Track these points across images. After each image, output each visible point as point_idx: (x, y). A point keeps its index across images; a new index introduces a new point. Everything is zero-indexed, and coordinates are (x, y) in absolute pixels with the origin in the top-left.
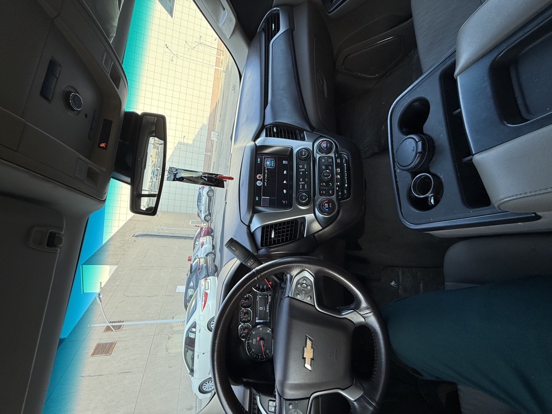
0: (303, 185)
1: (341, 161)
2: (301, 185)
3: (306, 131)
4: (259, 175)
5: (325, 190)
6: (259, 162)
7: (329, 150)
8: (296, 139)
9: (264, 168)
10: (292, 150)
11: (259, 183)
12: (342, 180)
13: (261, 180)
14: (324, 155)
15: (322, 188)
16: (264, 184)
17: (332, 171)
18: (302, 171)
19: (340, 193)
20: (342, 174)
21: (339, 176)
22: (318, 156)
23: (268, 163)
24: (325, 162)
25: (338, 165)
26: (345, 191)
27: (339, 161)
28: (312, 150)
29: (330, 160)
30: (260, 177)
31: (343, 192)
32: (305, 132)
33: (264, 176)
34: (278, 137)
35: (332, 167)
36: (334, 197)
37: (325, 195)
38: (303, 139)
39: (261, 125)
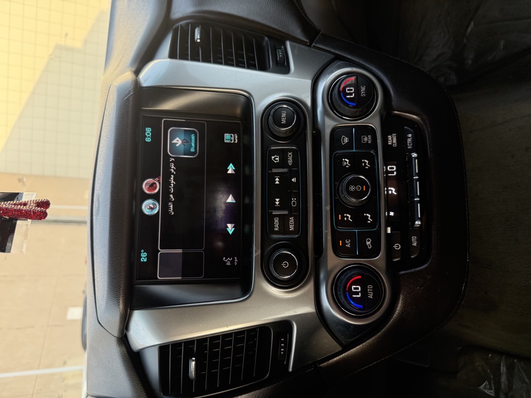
0: (284, 220)
1: (402, 140)
2: (276, 221)
3: (294, 39)
4: (150, 181)
5: (351, 236)
6: (148, 140)
7: (363, 106)
8: (263, 68)
9: (167, 156)
10: (248, 103)
11: (149, 207)
12: (403, 204)
13: (155, 197)
14: (346, 122)
15: (341, 229)
16: (165, 208)
17: (372, 174)
18: (280, 175)
19: (397, 247)
20: (403, 180)
21: (393, 190)
22: (328, 124)
23: (178, 141)
24: (349, 145)
25: (391, 155)
26: (414, 238)
27: (393, 140)
28: (309, 103)
29: (367, 139)
30: (152, 186)
31: (406, 243)
32: (288, 43)
33: (166, 184)
34: (206, 60)
35: (373, 160)
36: (379, 260)
37: (350, 253)
38: (283, 68)
39: (161, 20)
